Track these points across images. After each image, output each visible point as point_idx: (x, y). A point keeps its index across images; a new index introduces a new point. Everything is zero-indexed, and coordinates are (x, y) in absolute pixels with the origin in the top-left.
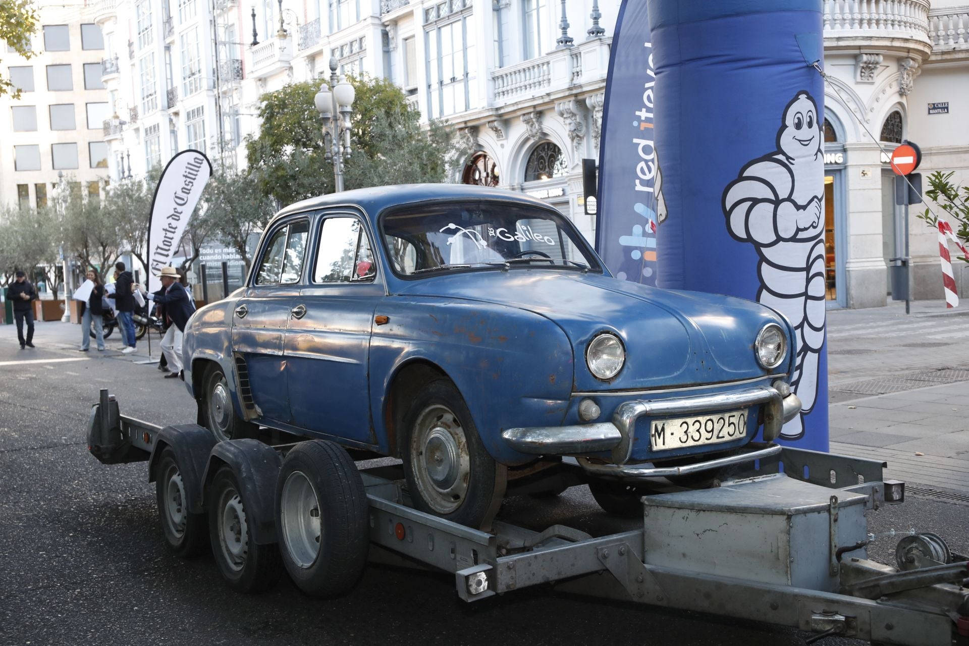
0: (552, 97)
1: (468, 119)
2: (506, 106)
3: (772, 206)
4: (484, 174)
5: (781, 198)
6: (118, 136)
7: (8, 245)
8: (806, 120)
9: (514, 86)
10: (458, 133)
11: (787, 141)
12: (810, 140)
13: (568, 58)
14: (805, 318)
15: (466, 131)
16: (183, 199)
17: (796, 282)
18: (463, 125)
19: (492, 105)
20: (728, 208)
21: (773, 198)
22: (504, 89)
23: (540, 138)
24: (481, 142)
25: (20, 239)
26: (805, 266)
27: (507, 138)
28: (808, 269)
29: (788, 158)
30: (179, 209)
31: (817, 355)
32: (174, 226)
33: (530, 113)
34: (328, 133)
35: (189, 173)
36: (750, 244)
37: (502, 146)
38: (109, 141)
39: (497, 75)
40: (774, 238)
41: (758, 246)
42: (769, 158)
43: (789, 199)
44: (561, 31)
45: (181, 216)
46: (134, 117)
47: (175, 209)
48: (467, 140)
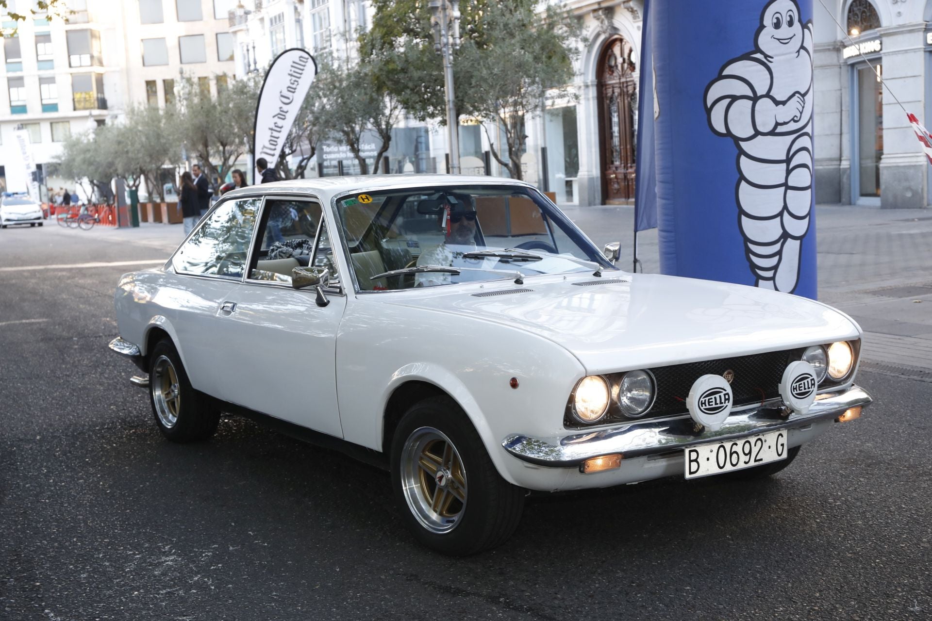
3: (751, 102)
4: (620, 60)
5: (759, 94)
6: (243, 27)
7: (133, 145)
8: (785, 20)
10: (591, 15)
11: (765, 41)
12: (791, 38)
14: (785, 207)
15: (600, 12)
16: (288, 98)
17: (776, 174)
18: (596, 7)
20: (709, 105)
21: (751, 94)
24: (617, 24)
25: (144, 139)
26: (784, 158)
28: (788, 161)
29: (766, 56)
30: (285, 108)
31: (798, 242)
32: (280, 125)
34: (437, 24)
35: (294, 72)
36: (729, 139)
38: (235, 33)
40: (752, 132)
41: (737, 140)
42: (747, 57)
43: (768, 95)
45: (287, 115)
46: (259, 6)
47: (281, 108)
48: (602, 22)
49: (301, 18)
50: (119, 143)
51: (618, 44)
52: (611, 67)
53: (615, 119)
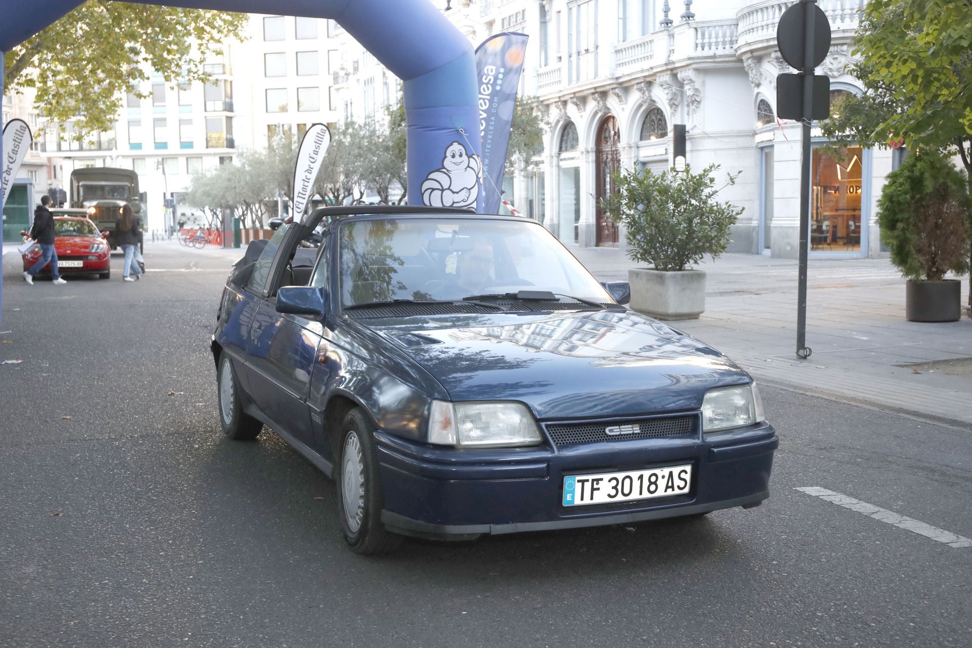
0: (655, 70)
1: (596, 85)
2: (624, 76)
3: (440, 192)
4: (612, 133)
5: (444, 188)
6: (344, 85)
7: (239, 182)
8: (458, 154)
9: (629, 59)
10: (591, 97)
11: (448, 163)
12: (461, 162)
13: (666, 37)
15: (596, 95)
18: (593, 91)
19: (613, 75)
20: (423, 191)
21: (441, 188)
22: (623, 61)
23: (649, 104)
24: (609, 106)
25: (248, 178)
27: (626, 103)
29: (448, 171)
30: (312, 165)
32: (308, 177)
33: (641, 83)
35: (318, 140)
37: (623, 109)
38: (338, 90)
39: (618, 48)
42: (438, 170)
43: (449, 189)
44: (663, 14)
45: (313, 170)
46: (356, 69)
48: (598, 103)
49: (388, 81)
50: (229, 180)
51: (612, 120)
52: (606, 138)
53: (608, 179)
